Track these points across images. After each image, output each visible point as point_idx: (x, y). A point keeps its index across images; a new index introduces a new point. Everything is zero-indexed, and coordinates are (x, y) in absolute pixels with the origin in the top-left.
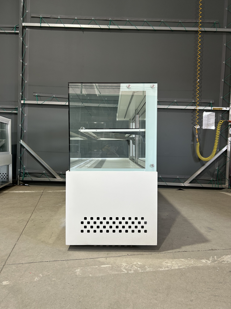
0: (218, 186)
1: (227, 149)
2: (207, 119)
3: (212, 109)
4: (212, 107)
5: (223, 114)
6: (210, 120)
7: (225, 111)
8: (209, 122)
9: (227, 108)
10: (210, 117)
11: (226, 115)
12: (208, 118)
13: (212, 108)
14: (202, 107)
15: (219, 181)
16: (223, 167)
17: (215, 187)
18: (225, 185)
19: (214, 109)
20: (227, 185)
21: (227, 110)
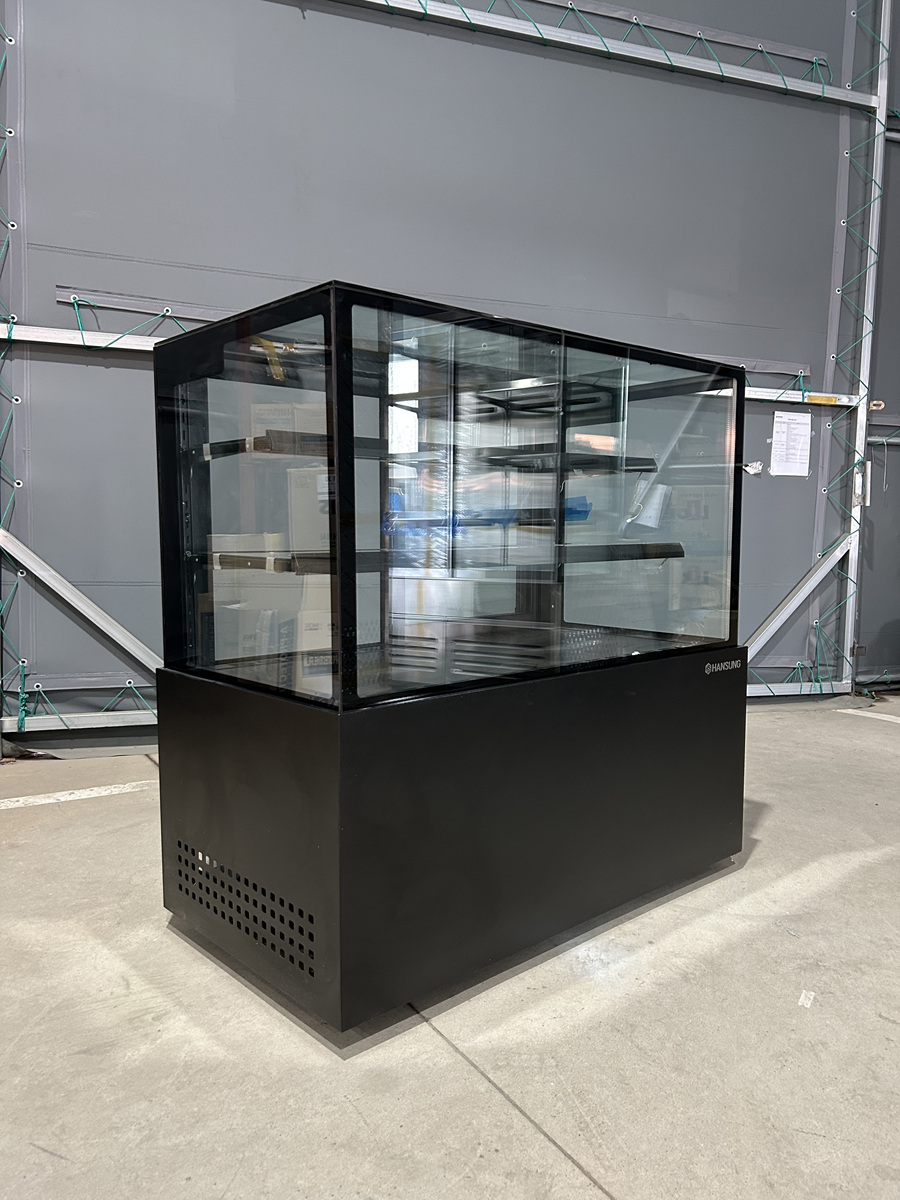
0: (821, 686)
1: (847, 553)
2: (784, 437)
3: (806, 401)
4: (805, 391)
5: (834, 420)
6: (794, 441)
7: (843, 410)
8: (792, 451)
9: (850, 399)
10: (794, 432)
12: (788, 434)
13: (806, 394)
14: (774, 391)
15: (823, 669)
16: (834, 617)
17: (810, 691)
18: (841, 681)
19: (811, 399)
20: (848, 681)
21: (852, 407)
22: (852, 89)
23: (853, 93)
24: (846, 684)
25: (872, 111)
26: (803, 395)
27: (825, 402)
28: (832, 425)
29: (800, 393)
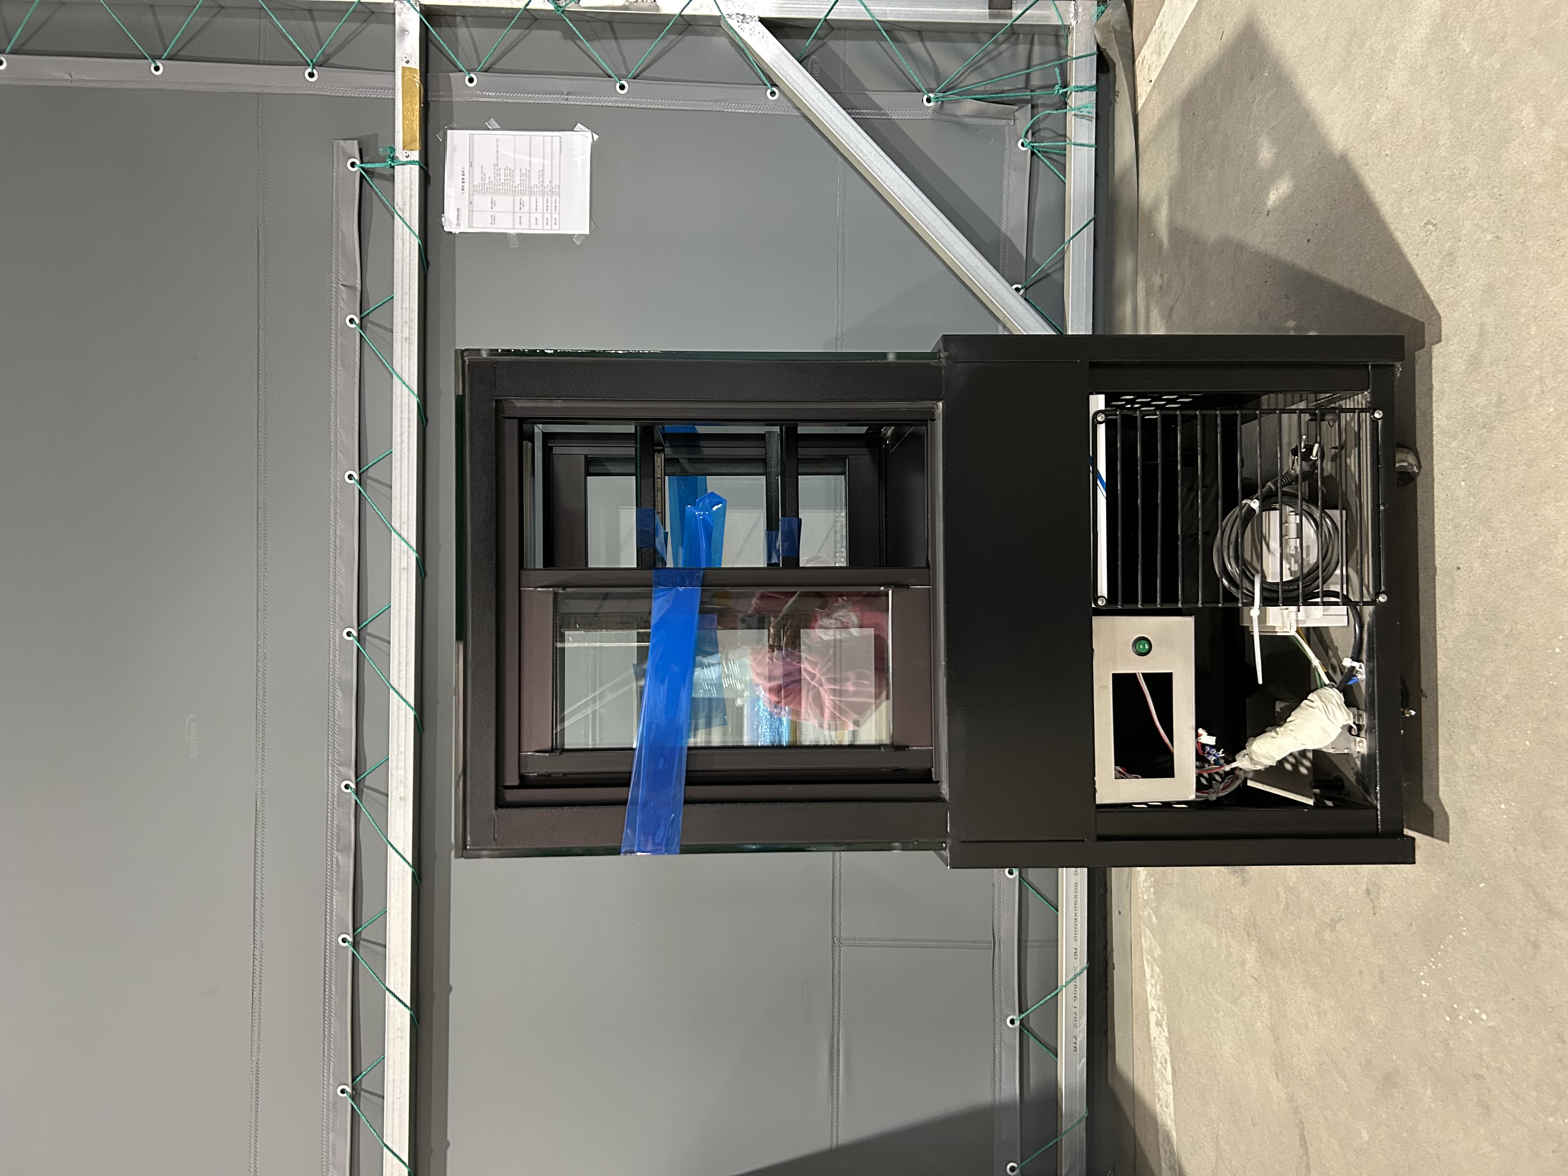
0: (1083, 89)
1: (762, 20)
2: (505, 202)
3: (415, 156)
4: (393, 159)
5: (456, 66)
6: (510, 173)
7: (432, 48)
8: (535, 181)
9: (404, 31)
10: (490, 173)
11: (462, 32)
12: (497, 192)
13: (400, 154)
14: (398, 243)
15: (1035, 81)
16: (917, 46)
17: (1089, 119)
18: (1068, 28)
19: (413, 141)
20: (1069, 12)
21: (423, 27)
24: (1076, 18)
26: (404, 164)
27: (417, 99)
28: (469, 71)
29: (398, 169)
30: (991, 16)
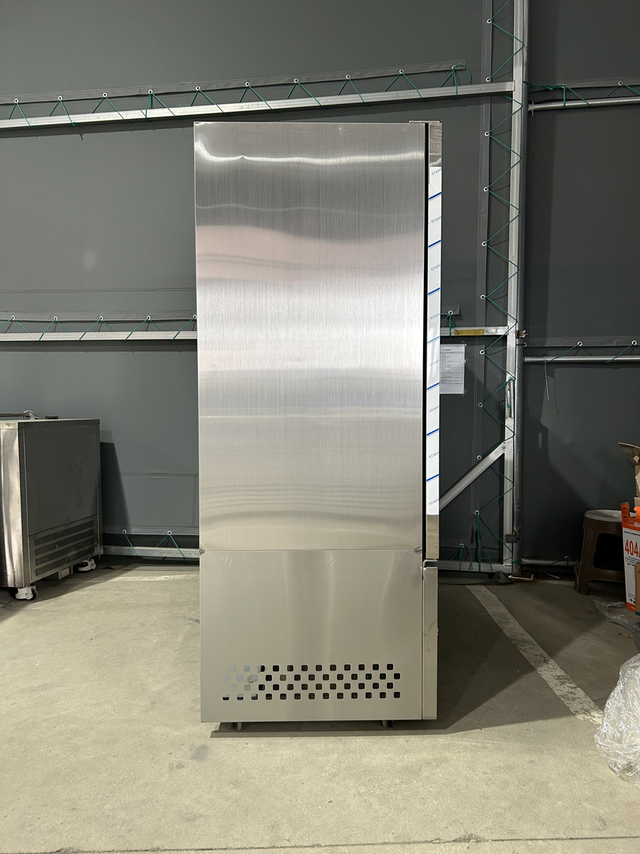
0: (479, 567)
1: (503, 454)
3: (453, 334)
4: (452, 327)
5: (487, 347)
7: (493, 338)
9: (498, 330)
10: (449, 359)
13: (453, 330)
17: (469, 569)
18: (502, 563)
19: (458, 333)
20: (508, 563)
21: (500, 336)
22: (492, 82)
23: (492, 84)
24: (507, 566)
25: (510, 94)
26: (450, 331)
27: (473, 335)
28: (485, 352)
29: (448, 329)
30: (507, 535)
